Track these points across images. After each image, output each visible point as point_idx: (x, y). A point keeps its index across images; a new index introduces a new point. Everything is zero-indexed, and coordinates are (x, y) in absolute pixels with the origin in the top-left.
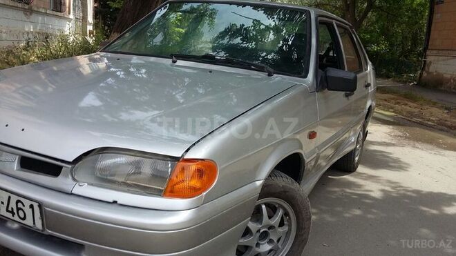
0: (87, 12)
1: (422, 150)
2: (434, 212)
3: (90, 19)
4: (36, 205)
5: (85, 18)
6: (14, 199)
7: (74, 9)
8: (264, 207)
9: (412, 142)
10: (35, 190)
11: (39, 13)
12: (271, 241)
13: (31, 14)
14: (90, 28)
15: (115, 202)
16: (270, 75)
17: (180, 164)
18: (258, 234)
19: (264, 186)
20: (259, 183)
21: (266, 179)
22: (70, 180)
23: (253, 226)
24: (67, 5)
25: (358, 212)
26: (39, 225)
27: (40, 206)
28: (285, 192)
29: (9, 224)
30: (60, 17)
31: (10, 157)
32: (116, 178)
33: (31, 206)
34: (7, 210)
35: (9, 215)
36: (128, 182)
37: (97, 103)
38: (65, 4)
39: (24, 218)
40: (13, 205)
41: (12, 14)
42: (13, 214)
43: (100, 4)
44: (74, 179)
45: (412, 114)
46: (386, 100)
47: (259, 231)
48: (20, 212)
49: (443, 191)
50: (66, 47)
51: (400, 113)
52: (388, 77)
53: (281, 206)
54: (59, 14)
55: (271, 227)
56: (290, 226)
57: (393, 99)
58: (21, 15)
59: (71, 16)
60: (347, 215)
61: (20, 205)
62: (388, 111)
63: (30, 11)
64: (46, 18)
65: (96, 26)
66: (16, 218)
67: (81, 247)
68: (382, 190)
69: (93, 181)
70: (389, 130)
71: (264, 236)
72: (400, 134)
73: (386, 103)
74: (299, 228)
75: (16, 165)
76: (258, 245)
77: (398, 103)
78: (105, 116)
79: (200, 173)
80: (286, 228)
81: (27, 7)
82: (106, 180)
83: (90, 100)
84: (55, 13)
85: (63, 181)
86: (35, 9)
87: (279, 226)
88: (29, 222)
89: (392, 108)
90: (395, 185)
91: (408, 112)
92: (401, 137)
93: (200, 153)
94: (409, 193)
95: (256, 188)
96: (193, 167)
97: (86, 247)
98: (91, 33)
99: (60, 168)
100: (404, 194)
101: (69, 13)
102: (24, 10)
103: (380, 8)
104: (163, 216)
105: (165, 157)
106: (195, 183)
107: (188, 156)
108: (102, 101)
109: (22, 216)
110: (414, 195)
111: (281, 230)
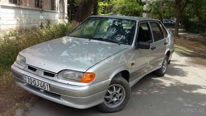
0: (64, 9)
1: (197, 67)
2: (188, 92)
3: (66, 12)
4: (48, 85)
5: (64, 12)
6: (43, 83)
7: (60, 8)
8: (114, 87)
9: (194, 64)
10: (48, 81)
11: (46, 11)
12: (117, 98)
13: (42, 12)
14: (66, 16)
15: (68, 84)
16: (119, 44)
17: (85, 74)
18: (113, 95)
19: (112, 81)
20: (110, 80)
21: (112, 78)
22: (57, 78)
23: (110, 92)
24: (57, 7)
25: (157, 92)
26: (49, 90)
27: (49, 85)
28: (121, 82)
29: (41, 90)
30: (54, 12)
31: (41, 72)
32: (68, 78)
33: (47, 85)
34: (41, 86)
35: (41, 87)
36: (72, 78)
37: (67, 55)
38: (55, 7)
39: (45, 88)
40: (42, 85)
41: (35, 12)
42: (42, 87)
43: (70, 4)
44: (58, 78)
45: (201, 51)
46: (192, 45)
47: (113, 94)
48: (44, 86)
49: (196, 84)
50: (56, 28)
51: (196, 51)
52: (198, 33)
53: (120, 87)
54: (53, 11)
55: (117, 93)
56: (124, 93)
57: (196, 44)
58: (38, 13)
59: (58, 12)
60: (152, 93)
61: (44, 85)
62: (191, 50)
63: (42, 11)
64: (48, 13)
65: (68, 14)
66: (43, 88)
67: (60, 95)
68: (171, 84)
69: (62, 78)
70: (187, 59)
71: (115, 96)
72: (191, 60)
73: (191, 46)
74: (126, 94)
75: (43, 74)
76: (113, 99)
77: (197, 46)
78: (70, 59)
79: (91, 76)
80: (122, 94)
81: (41, 9)
82: (66, 78)
83: (65, 54)
84: (52, 11)
85: (55, 78)
86: (44, 10)
87: (119, 93)
88: (46, 89)
89: (193, 49)
90: (178, 82)
91: (200, 50)
92: (191, 62)
93: (90, 71)
94: (181, 85)
95: (109, 81)
96: (89, 75)
97: (61, 96)
98: (66, 18)
99: (54, 75)
100: (179, 85)
101: (58, 10)
102: (40, 11)
103: (192, 2)
104: (80, 88)
105: (81, 72)
106: (89, 79)
107: (87, 72)
108: (69, 54)
109: (45, 87)
110: (183, 86)
111: (120, 94)
